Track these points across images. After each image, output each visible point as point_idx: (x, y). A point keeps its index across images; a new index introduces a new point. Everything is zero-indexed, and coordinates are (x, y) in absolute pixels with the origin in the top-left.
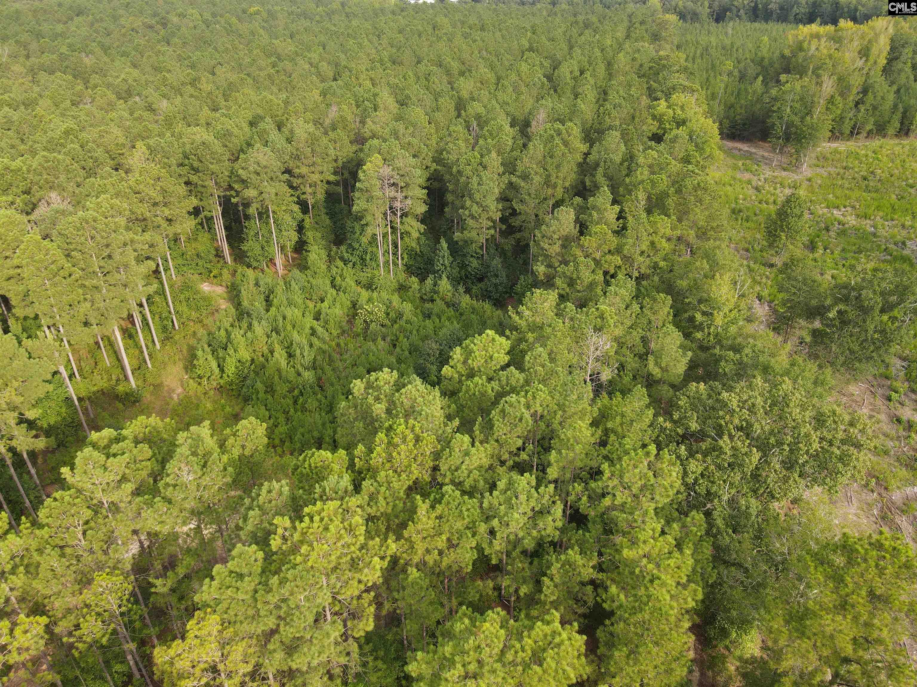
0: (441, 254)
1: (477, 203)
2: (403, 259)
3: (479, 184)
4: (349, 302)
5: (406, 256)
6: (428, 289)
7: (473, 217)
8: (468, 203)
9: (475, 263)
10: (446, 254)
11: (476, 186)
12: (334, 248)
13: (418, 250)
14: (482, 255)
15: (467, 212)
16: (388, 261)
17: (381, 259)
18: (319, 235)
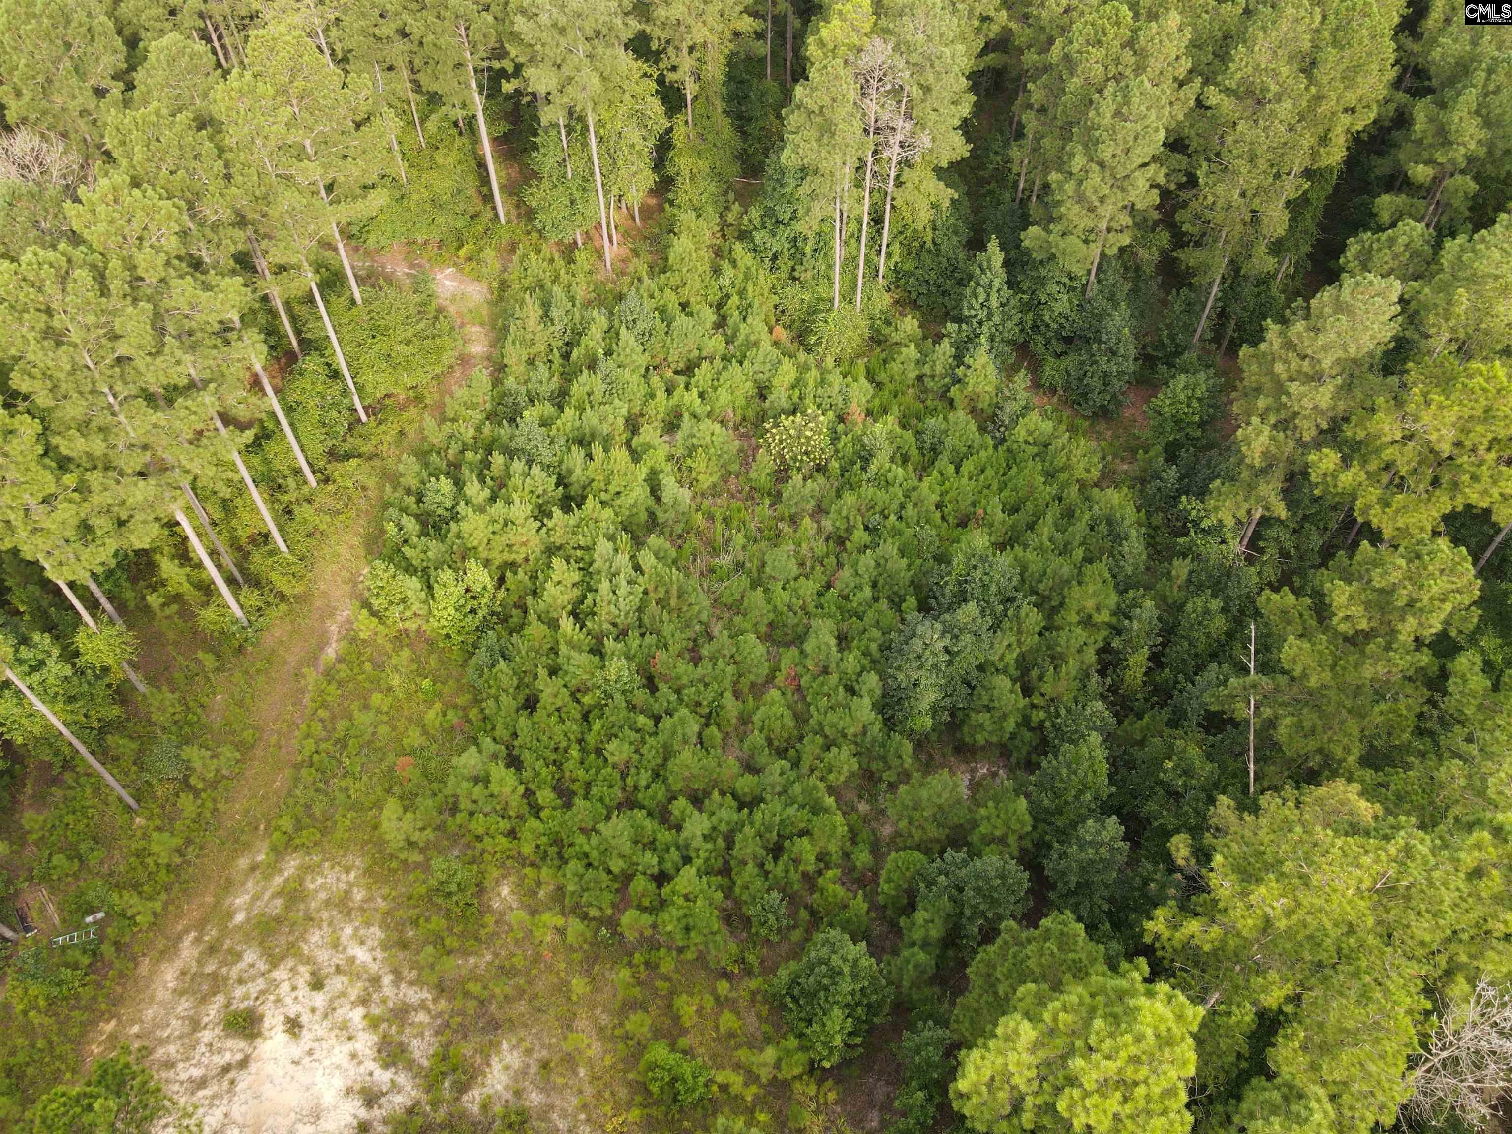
0: (984, 280)
1: (1102, 165)
2: (889, 255)
3: (1117, 114)
4: (749, 384)
5: (896, 248)
6: (939, 369)
7: (1081, 198)
8: (1078, 162)
9: (1062, 304)
10: (996, 284)
11: (1107, 118)
12: (736, 207)
13: (928, 239)
14: (1085, 286)
15: (1070, 187)
16: (855, 258)
17: (838, 252)
18: (703, 165)
